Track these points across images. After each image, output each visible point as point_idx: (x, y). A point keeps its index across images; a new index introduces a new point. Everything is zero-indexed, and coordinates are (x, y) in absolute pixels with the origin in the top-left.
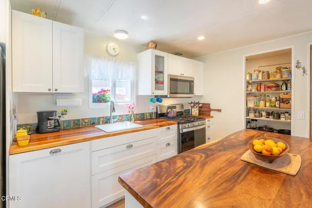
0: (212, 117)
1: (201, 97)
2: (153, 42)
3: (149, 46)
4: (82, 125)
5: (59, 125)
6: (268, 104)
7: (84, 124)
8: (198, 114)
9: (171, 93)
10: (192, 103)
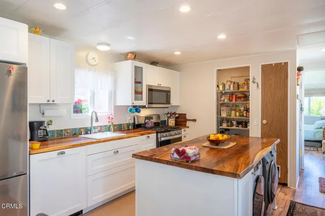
0: (188, 127)
1: (177, 107)
2: (132, 53)
3: (128, 57)
4: (65, 135)
5: (47, 135)
6: (237, 114)
7: (66, 134)
8: (174, 124)
9: (149, 103)
10: (168, 113)
